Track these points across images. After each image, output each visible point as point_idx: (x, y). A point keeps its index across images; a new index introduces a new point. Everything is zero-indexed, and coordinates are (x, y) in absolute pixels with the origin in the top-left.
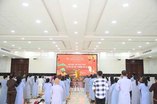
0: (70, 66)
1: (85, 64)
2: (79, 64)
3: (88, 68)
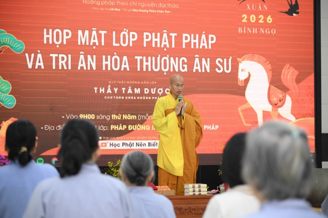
0: (62, 49)
1: (213, 39)
2: (157, 29)
3: (242, 76)
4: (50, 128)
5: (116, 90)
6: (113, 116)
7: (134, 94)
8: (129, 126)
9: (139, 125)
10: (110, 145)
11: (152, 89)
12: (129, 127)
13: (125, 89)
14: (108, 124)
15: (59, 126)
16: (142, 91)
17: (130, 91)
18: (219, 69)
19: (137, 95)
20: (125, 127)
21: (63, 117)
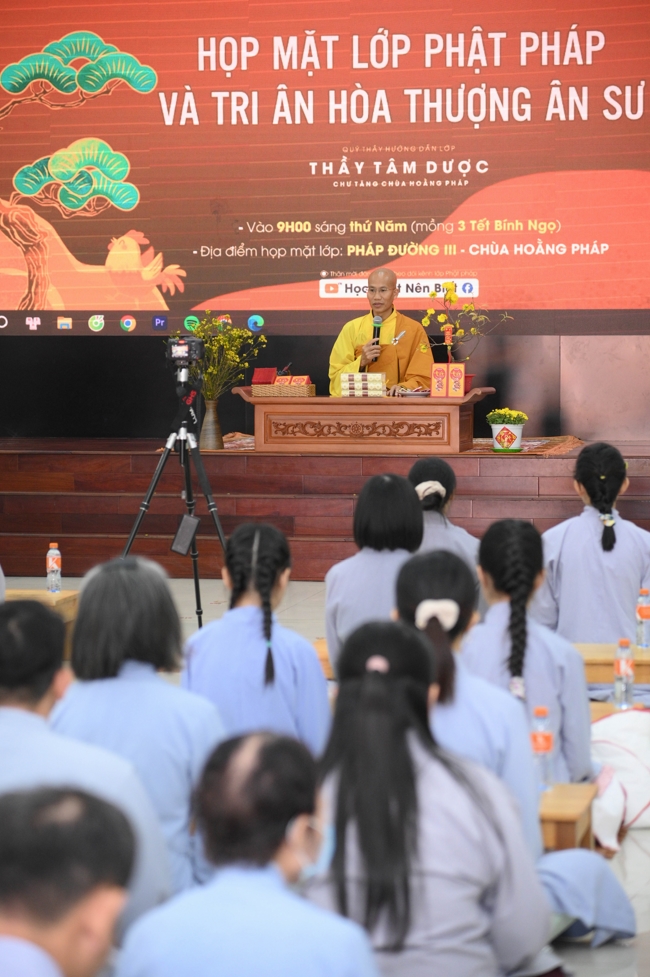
0: (238, 81)
1: (597, 41)
4: (211, 251)
5: (359, 167)
6: (352, 224)
7: (401, 176)
8: (390, 247)
9: (413, 245)
10: (347, 288)
11: (445, 163)
12: (390, 250)
13: (380, 163)
14: (341, 242)
15: (232, 248)
16: (421, 169)
17: (392, 169)
18: (613, 111)
19: (409, 177)
20: (380, 249)
21: (241, 228)
